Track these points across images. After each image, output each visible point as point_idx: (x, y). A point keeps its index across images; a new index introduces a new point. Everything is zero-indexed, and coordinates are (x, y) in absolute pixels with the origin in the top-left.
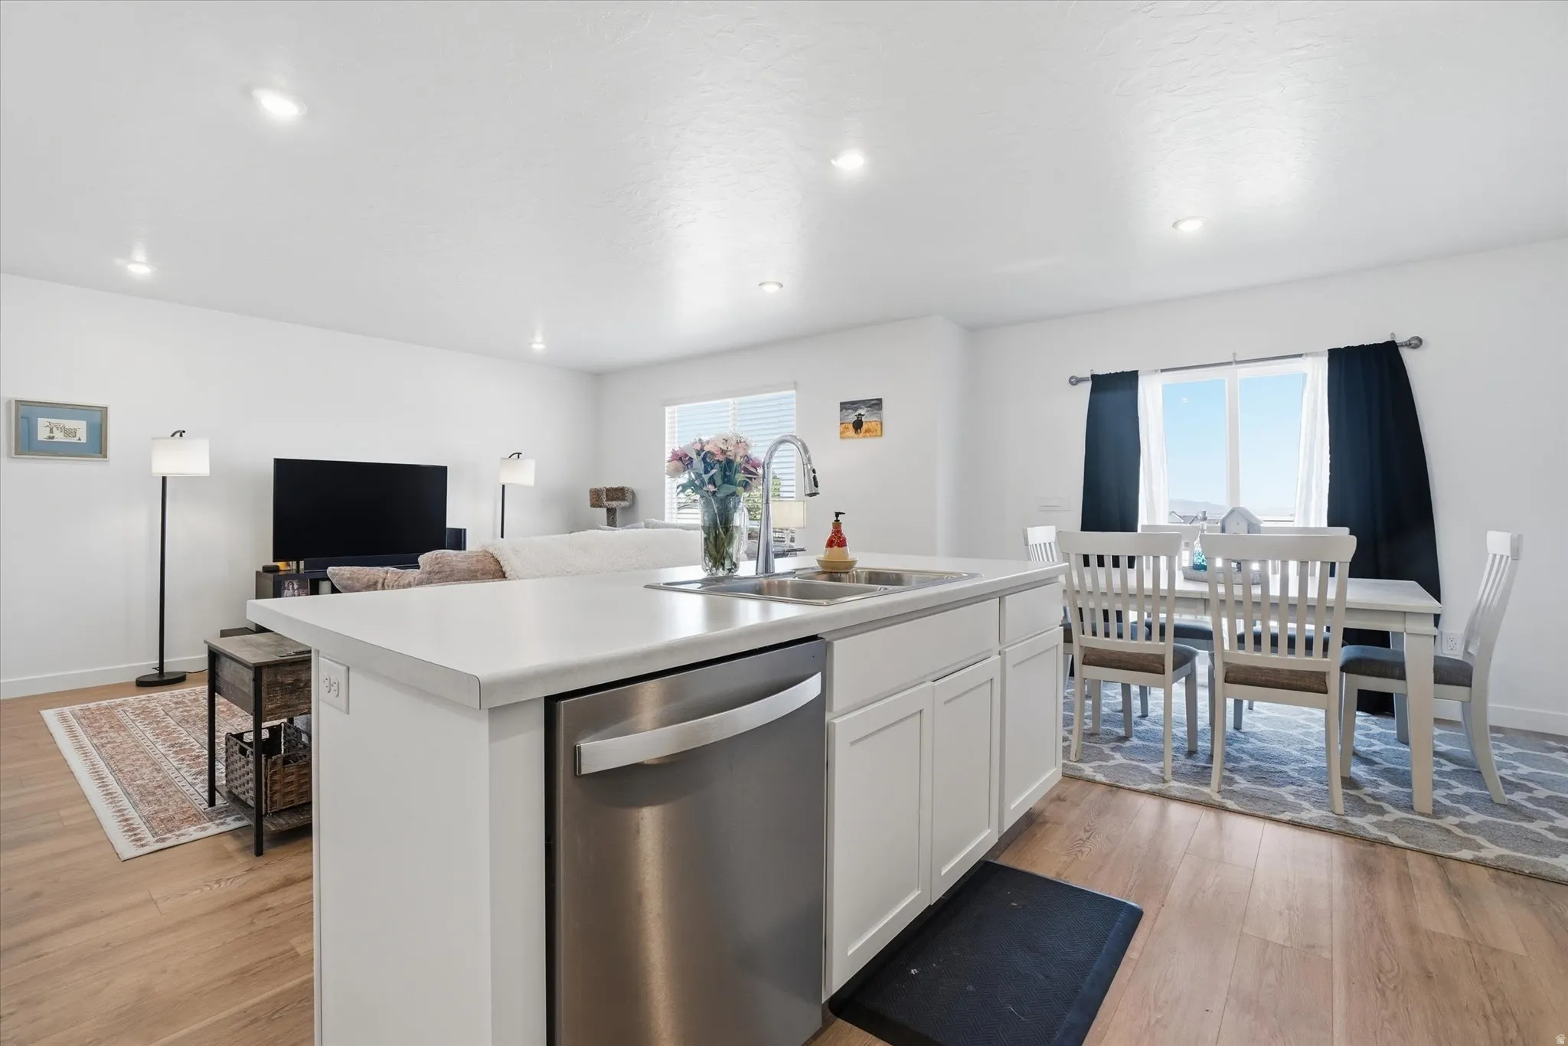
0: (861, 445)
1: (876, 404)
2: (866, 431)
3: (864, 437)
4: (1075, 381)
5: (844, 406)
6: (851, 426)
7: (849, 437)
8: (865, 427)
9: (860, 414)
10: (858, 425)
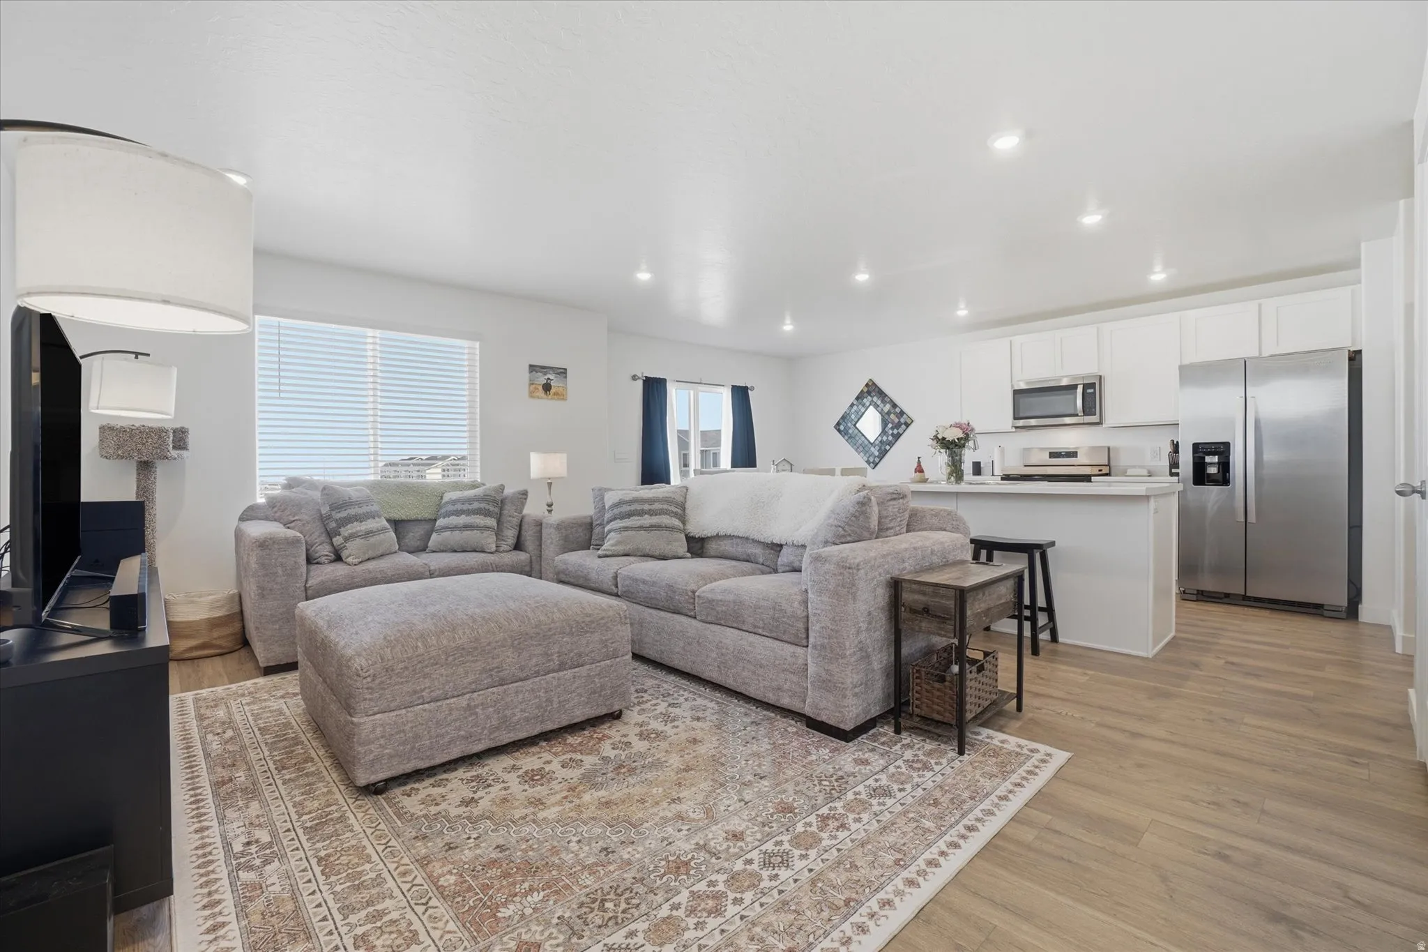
0: (546, 405)
1: (562, 373)
2: (554, 394)
3: (552, 399)
4: (634, 378)
5: (533, 368)
6: (541, 388)
7: (538, 397)
8: (553, 390)
9: (549, 379)
10: (547, 388)
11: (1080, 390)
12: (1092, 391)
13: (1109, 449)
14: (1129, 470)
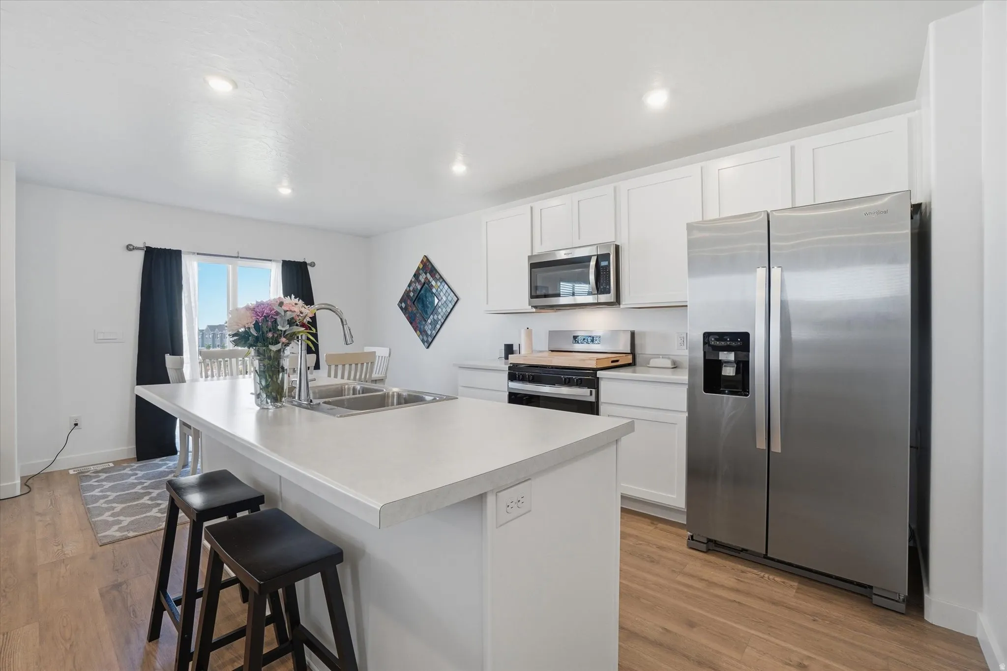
4: (132, 248)
11: (593, 263)
12: (606, 263)
13: (633, 334)
14: (651, 360)
